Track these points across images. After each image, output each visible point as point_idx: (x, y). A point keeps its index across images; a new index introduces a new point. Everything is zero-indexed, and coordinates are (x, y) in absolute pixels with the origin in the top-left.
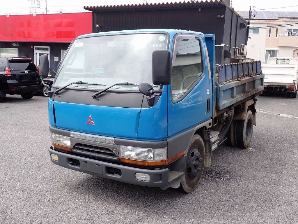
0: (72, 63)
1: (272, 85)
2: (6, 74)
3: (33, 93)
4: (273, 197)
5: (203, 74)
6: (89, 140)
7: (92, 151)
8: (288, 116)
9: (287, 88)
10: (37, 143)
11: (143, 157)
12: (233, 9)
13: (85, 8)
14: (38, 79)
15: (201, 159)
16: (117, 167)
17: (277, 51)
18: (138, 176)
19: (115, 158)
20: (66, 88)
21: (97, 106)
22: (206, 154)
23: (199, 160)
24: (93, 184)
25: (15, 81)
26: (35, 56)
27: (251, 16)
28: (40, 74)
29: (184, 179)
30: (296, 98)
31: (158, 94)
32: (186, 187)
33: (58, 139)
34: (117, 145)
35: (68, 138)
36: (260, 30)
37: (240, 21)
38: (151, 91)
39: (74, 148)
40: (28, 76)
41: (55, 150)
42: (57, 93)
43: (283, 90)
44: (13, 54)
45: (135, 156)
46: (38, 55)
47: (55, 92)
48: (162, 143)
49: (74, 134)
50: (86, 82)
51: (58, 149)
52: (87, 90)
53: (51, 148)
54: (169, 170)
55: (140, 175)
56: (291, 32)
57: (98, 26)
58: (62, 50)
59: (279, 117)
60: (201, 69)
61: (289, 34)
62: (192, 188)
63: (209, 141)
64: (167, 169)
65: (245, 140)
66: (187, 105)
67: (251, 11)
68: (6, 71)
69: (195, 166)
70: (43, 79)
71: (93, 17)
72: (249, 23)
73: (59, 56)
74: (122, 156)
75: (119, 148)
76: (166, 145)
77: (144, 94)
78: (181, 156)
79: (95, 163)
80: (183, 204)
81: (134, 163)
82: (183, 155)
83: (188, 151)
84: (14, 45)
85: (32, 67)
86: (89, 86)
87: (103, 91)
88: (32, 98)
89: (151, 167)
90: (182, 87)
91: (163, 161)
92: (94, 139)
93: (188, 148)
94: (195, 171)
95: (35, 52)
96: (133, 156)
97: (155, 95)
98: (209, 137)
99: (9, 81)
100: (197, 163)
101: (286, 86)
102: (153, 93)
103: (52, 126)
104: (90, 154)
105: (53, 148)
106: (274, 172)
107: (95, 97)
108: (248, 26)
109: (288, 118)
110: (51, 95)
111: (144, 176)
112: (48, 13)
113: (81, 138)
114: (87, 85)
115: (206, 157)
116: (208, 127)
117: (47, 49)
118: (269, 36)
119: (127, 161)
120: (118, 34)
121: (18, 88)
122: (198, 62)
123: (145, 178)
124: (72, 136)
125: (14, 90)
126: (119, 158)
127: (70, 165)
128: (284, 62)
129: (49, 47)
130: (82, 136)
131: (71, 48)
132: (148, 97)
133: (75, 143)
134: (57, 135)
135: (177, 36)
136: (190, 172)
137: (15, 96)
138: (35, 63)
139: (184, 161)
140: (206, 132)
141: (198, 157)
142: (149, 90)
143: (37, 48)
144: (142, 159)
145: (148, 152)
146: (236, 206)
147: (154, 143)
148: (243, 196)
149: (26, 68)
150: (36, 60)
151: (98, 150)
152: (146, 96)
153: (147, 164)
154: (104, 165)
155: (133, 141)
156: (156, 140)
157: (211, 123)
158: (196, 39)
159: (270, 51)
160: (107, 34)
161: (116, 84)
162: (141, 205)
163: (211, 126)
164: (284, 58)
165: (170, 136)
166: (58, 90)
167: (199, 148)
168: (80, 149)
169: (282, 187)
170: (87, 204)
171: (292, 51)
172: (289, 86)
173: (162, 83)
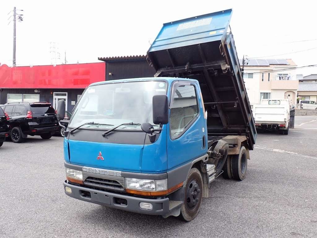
0: (85, 106)
1: (266, 124)
2: (27, 118)
3: (51, 134)
4: (264, 224)
5: (199, 114)
7: (102, 184)
8: (280, 151)
9: (279, 126)
10: (54, 178)
11: (146, 188)
13: (99, 59)
14: (56, 121)
15: (199, 190)
16: (124, 197)
17: (270, 93)
18: (142, 206)
19: (122, 190)
20: (79, 128)
21: (106, 144)
22: (204, 185)
23: (197, 191)
24: (103, 215)
25: (35, 124)
26: (54, 100)
27: (244, 63)
28: (58, 116)
29: (184, 208)
30: (288, 135)
31: (158, 132)
32: (186, 216)
33: (72, 174)
34: (123, 178)
35: (81, 172)
36: (254, 75)
38: (152, 130)
39: (86, 181)
40: (48, 119)
41: (69, 183)
42: (72, 133)
43: (275, 128)
44: (35, 99)
45: (139, 187)
46: (57, 99)
47: (70, 131)
48: (163, 175)
49: (86, 169)
50: (97, 123)
51: (72, 182)
52: (98, 129)
53: (66, 181)
54: (170, 200)
55: (143, 204)
56: (282, 77)
57: (110, 74)
58: (78, 95)
59: (272, 152)
60: (196, 111)
61: (280, 78)
62: (192, 217)
63: (206, 174)
64: (168, 199)
65: (240, 173)
66: (187, 141)
67: (244, 59)
68: (28, 114)
69: (193, 196)
70: (60, 120)
71: (106, 67)
72: (243, 70)
73: (76, 100)
74: (128, 187)
75: (125, 181)
76: (167, 177)
77: (146, 133)
78: (180, 187)
79: (104, 194)
80: (183, 232)
81: (139, 193)
82: (182, 187)
83: (186, 182)
84: (36, 91)
85: (51, 111)
86: (99, 127)
87: (111, 130)
88: (51, 138)
89: (154, 197)
90: (180, 126)
91: (163, 191)
92: (103, 172)
93: (187, 180)
94: (194, 201)
95: (54, 97)
96: (137, 188)
97: (156, 133)
98: (206, 170)
99: (30, 124)
100: (195, 194)
101: (278, 124)
102: (153, 131)
103: (67, 161)
104: (100, 186)
105: (68, 181)
107: (104, 136)
108: (242, 72)
109: (280, 153)
110: (66, 134)
111: (147, 205)
112: (67, 63)
113: (92, 172)
114: (98, 125)
115: (204, 188)
116: (204, 161)
117: (65, 95)
118: (263, 80)
119: (132, 192)
120: (125, 82)
121: (38, 129)
122: (194, 105)
123: (148, 207)
124: (84, 170)
125: (35, 131)
126: (125, 189)
127: (82, 197)
128: (275, 103)
129: (67, 93)
130: (93, 170)
131: (85, 94)
132: (150, 135)
133: (87, 176)
134: (71, 170)
135: (175, 83)
136: (189, 202)
137: (35, 137)
138: (54, 107)
139: (183, 191)
140: (203, 166)
141: (196, 188)
142: (150, 129)
143: (57, 94)
144: (146, 189)
145: (151, 183)
146: (231, 232)
147: (156, 175)
148: (237, 223)
149: (46, 111)
150: (55, 104)
151: (107, 183)
152: (149, 134)
153: (149, 194)
154: (112, 196)
155: (137, 173)
156: (157, 173)
157: (207, 157)
158: (191, 85)
159: (264, 93)
160: (115, 82)
161: (123, 124)
162: (145, 233)
163: (207, 160)
164: (275, 99)
165: (169, 169)
166: (72, 130)
167: (197, 180)
168: (91, 182)
169: (272, 215)
170: (96, 232)
171: (283, 93)
172: (280, 124)
173: (161, 123)
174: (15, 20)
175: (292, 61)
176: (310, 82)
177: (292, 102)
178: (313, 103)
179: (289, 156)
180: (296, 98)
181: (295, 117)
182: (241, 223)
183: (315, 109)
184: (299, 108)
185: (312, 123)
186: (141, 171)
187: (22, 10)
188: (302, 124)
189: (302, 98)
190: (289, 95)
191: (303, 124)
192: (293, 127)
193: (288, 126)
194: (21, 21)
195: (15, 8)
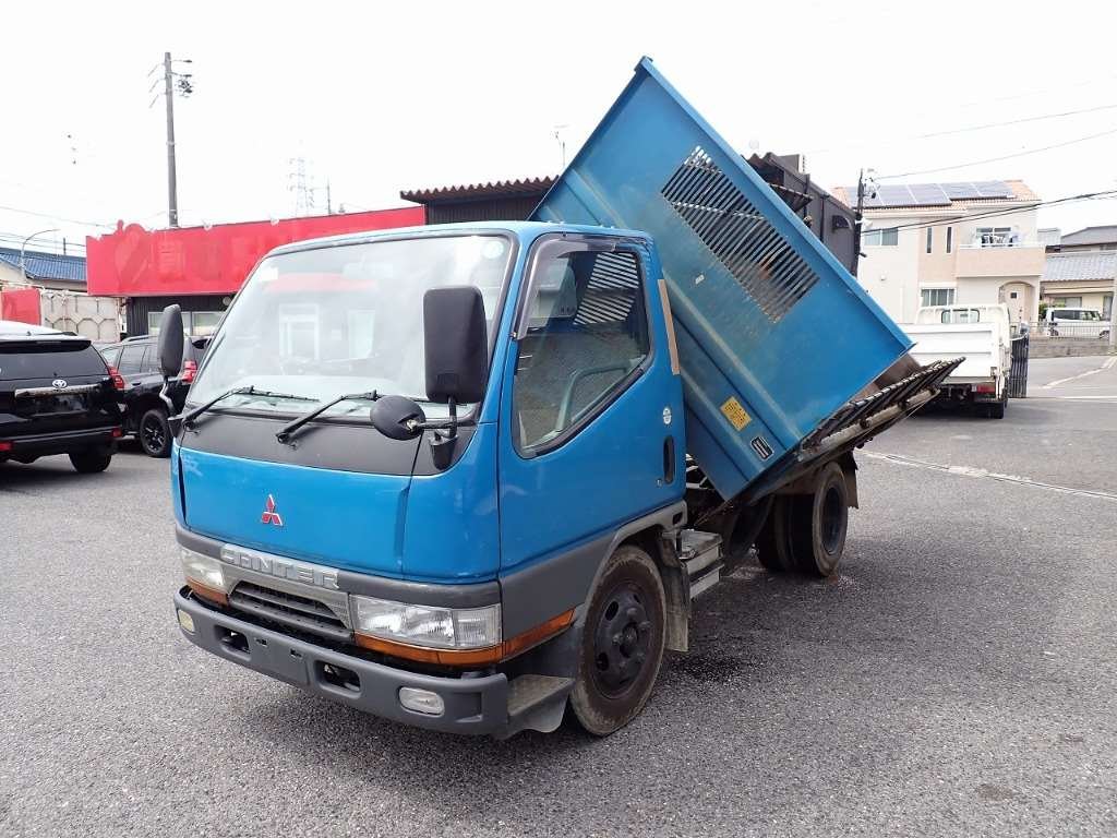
5: (649, 359)
6: (271, 574)
8: (975, 473)
9: (974, 390)
11: (424, 635)
12: (807, 177)
13: (404, 196)
16: (347, 664)
17: (953, 290)
18: (408, 698)
19: (345, 635)
20: (212, 407)
21: (288, 463)
22: (670, 609)
27: (863, 198)
29: (581, 695)
30: (1004, 418)
32: (589, 717)
33: (195, 565)
34: (345, 594)
35: (217, 563)
36: (901, 234)
37: (830, 212)
38: (413, 424)
39: (235, 594)
43: (962, 397)
45: (401, 629)
47: (185, 418)
48: (482, 591)
49: (232, 553)
51: (199, 594)
52: (275, 414)
53: (182, 592)
54: (508, 680)
55: (412, 694)
56: (991, 238)
59: (945, 476)
60: (641, 345)
61: (983, 241)
62: (618, 719)
63: (678, 569)
64: (502, 676)
67: (863, 183)
69: (622, 646)
72: (859, 217)
74: (363, 629)
75: (352, 604)
76: (498, 597)
78: (561, 628)
79: (287, 646)
80: (576, 777)
81: (399, 653)
82: (572, 624)
83: (587, 607)
86: (279, 403)
87: (304, 417)
89: (450, 669)
91: (487, 649)
92: (282, 569)
93: (589, 600)
96: (396, 633)
98: (679, 554)
100: (630, 638)
101: (970, 385)
103: (180, 522)
104: (276, 617)
106: (900, 657)
107: (284, 438)
108: (856, 222)
109: (971, 478)
111: (425, 697)
113: (247, 566)
114: (271, 398)
115: (670, 617)
116: (670, 527)
118: (929, 251)
119: (377, 648)
123: (429, 704)
124: (226, 556)
126: (353, 636)
127: (225, 649)
128: (963, 317)
130: (251, 559)
133: (236, 579)
139: (573, 644)
142: (405, 421)
144: (421, 640)
145: (440, 617)
147: (453, 589)
153: (434, 659)
154: (312, 654)
155: (389, 581)
156: (460, 581)
157: (680, 514)
159: (934, 291)
161: (344, 396)
162: (437, 782)
163: (683, 522)
164: (964, 307)
165: (509, 568)
167: (638, 587)
169: (915, 710)
170: (269, 776)
171: (994, 289)
172: (978, 386)
173: (454, 397)
174: (169, 93)
175: (1026, 187)
176: (1082, 252)
177: (1022, 314)
178: (1093, 316)
179: (999, 490)
180: (1037, 303)
181: (1030, 362)
182: (794, 743)
183: (1098, 334)
184: (1047, 333)
185: (1085, 379)
186: (403, 573)
187: (189, 61)
188: (1053, 384)
189: (1058, 302)
190: (1014, 296)
191: (1056, 383)
192: (1024, 392)
193: (1005, 391)
194: (187, 94)
195: (168, 55)
